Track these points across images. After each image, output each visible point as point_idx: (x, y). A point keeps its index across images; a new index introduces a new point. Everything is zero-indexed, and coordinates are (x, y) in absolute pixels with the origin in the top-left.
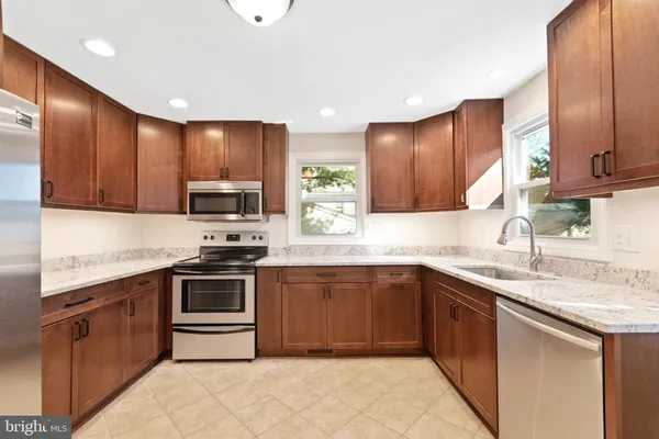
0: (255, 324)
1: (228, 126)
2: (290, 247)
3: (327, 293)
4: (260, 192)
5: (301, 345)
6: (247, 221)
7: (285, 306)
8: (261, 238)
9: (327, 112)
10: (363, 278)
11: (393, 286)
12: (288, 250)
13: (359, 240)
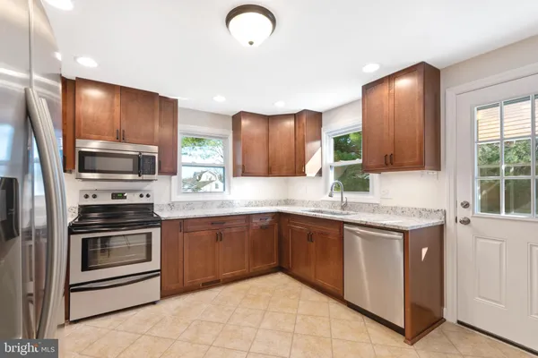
0: (161, 270)
2: (173, 203)
3: (219, 237)
4: (156, 155)
5: (197, 281)
6: (143, 180)
7: (186, 251)
8: (148, 196)
11: (261, 227)
12: (171, 206)
13: (227, 196)
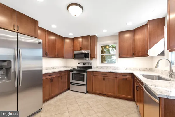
0: (87, 85)
1: (82, 37)
3: (104, 79)
4: (89, 53)
5: (98, 92)
6: (86, 60)
7: (94, 81)
8: (90, 64)
9: (105, 31)
10: (114, 76)
11: (123, 79)
12: (97, 67)
